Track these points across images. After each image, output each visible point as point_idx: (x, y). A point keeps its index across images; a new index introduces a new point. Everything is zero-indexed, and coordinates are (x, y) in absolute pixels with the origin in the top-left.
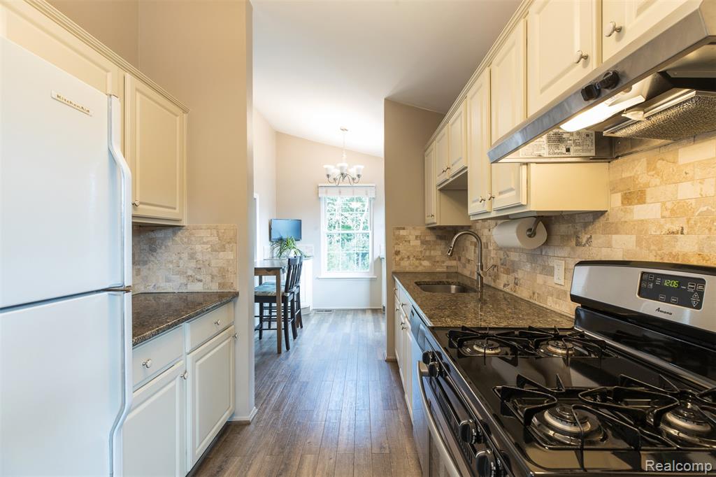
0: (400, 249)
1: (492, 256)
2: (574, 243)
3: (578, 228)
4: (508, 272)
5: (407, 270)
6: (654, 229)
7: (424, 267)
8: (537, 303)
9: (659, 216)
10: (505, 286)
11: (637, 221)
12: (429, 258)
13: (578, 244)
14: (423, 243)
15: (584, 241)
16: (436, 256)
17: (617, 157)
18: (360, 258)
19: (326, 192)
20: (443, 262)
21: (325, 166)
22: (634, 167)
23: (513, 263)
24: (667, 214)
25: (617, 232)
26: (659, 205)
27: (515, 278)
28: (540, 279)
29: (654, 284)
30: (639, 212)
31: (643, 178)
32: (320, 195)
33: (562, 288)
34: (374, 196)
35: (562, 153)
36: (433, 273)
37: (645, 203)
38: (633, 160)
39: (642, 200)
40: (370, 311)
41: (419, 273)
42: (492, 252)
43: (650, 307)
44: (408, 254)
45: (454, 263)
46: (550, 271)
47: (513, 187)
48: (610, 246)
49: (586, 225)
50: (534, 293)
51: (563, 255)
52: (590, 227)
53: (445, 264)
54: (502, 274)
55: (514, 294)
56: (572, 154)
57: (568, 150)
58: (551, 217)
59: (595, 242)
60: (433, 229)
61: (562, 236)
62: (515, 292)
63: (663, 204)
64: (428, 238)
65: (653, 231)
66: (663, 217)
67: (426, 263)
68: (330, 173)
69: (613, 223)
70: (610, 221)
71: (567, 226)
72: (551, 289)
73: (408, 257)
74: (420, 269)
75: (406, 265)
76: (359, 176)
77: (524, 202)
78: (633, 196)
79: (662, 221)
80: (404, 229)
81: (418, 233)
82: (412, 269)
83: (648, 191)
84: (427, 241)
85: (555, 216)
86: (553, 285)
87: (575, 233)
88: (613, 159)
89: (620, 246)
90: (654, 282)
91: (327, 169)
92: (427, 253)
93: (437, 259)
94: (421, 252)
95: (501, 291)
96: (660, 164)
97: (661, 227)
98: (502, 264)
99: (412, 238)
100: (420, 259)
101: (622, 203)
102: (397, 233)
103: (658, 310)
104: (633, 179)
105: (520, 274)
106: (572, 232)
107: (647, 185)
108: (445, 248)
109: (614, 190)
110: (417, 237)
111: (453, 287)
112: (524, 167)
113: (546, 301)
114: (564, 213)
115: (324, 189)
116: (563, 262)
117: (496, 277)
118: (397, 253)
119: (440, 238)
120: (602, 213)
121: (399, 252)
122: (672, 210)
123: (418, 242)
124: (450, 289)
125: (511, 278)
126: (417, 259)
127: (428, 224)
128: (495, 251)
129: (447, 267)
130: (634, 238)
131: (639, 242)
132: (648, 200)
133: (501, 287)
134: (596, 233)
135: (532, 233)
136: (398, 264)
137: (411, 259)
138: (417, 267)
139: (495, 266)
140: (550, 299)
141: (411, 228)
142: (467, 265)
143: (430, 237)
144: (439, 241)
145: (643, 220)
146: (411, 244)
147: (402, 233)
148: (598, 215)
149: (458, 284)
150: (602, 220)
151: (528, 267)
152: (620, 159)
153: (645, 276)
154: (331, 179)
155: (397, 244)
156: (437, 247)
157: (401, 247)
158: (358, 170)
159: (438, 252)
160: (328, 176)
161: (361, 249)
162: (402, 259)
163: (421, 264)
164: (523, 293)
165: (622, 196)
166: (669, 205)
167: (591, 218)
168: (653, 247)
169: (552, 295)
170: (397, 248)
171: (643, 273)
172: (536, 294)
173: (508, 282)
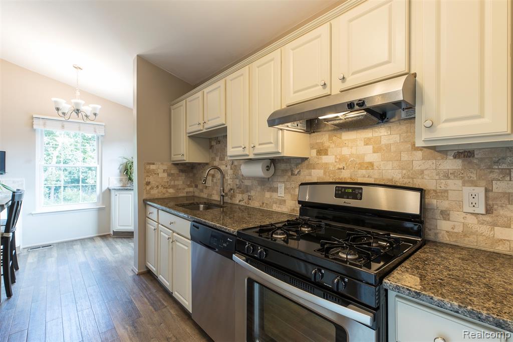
0: (151, 181)
1: (229, 182)
2: (290, 174)
3: (293, 165)
4: (243, 193)
5: (156, 197)
6: (332, 167)
7: (170, 193)
8: (265, 209)
9: (334, 161)
10: (240, 201)
11: (324, 163)
12: (173, 187)
13: (293, 174)
14: (169, 175)
15: (296, 172)
16: (178, 185)
17: (314, 132)
18: (52, 191)
19: (44, 125)
20: (184, 189)
21: (54, 99)
22: (323, 138)
23: (247, 186)
24: (337, 160)
25: (314, 169)
26: (334, 156)
27: (249, 196)
28: (268, 195)
29: (342, 192)
30: (325, 159)
31: (327, 144)
32: (35, 127)
33: (283, 198)
34: (104, 134)
35: (295, 126)
36: (177, 198)
37: (327, 155)
38: (322, 135)
39: (326, 154)
40: (99, 238)
41: (165, 198)
42: (229, 180)
43: (341, 202)
44: (157, 184)
45: (191, 189)
46: (275, 190)
47: (272, 141)
48: (310, 175)
49: (297, 165)
50: (263, 204)
51: (283, 180)
52: (300, 166)
53: (186, 190)
54: (238, 194)
55: (248, 206)
56: (299, 127)
57: (297, 125)
58: (275, 159)
59: (302, 173)
60: (176, 164)
61: (283, 170)
62: (248, 204)
63: (336, 156)
64: (172, 172)
65: (331, 168)
66: (336, 162)
67: (171, 191)
68: (60, 107)
69: (312, 164)
70: (311, 163)
71: (285, 164)
72: (275, 200)
73: (157, 187)
74: (166, 195)
75: (155, 193)
76: (95, 114)
77: (280, 151)
78: (322, 151)
79: (335, 164)
80: (154, 164)
81: (165, 167)
82: (160, 196)
83: (329, 149)
84: (172, 174)
85: (278, 159)
86: (277, 197)
87: (290, 169)
88: (312, 133)
89: (316, 175)
90: (341, 191)
91: (56, 102)
92: (172, 183)
93: (180, 187)
94: (168, 182)
95: (237, 205)
96: (334, 138)
97: (335, 166)
98: (238, 188)
99: (160, 171)
100: (167, 188)
101: (317, 154)
102: (148, 167)
103: (345, 202)
104: (322, 143)
105: (253, 193)
106: (289, 168)
107: (329, 147)
108: (185, 179)
109: (312, 148)
110: (164, 171)
111: (202, 206)
112: (281, 131)
113: (272, 206)
114: (284, 158)
115: (41, 122)
116: (284, 184)
117: (233, 196)
118: (148, 183)
119: (182, 171)
120: (306, 159)
121: (149, 182)
122: (340, 159)
123: (165, 175)
124: (199, 207)
125: (245, 196)
126: (164, 188)
127: (173, 161)
128: (232, 180)
129: (187, 193)
130: (322, 171)
131: (325, 173)
132: (329, 154)
133: (237, 202)
134: (302, 169)
135: (268, 168)
136: (148, 193)
137: (160, 188)
138: (164, 194)
139: (231, 189)
140: (274, 205)
141: (160, 163)
142: (204, 190)
143: (174, 171)
144: (181, 174)
145: (327, 163)
146: (160, 176)
147: (152, 167)
148: (304, 159)
149: (205, 203)
150: (306, 162)
151: (259, 189)
152: (316, 133)
153: (337, 188)
154: (60, 112)
155: (147, 176)
156: (180, 178)
157: (151, 179)
158: (95, 109)
159: (180, 182)
160: (58, 109)
161: (55, 182)
162: (152, 188)
163: (167, 192)
164: (255, 204)
165: (317, 151)
166: (338, 157)
167: (300, 161)
168: (331, 175)
169: (276, 203)
170: (147, 180)
171: (337, 187)
172: (265, 204)
173: (242, 198)
